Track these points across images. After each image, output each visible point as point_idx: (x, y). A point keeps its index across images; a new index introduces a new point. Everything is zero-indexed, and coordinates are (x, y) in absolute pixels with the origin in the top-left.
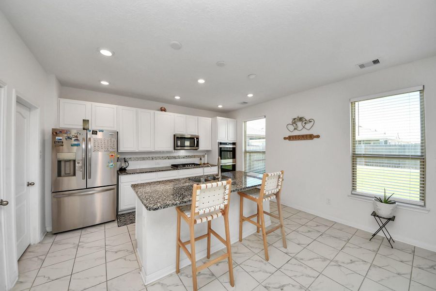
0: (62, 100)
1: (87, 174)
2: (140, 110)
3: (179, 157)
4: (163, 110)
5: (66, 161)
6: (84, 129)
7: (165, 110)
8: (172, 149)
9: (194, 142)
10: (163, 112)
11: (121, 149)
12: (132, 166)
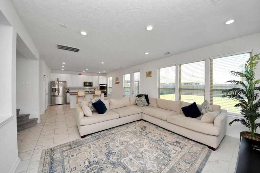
0: (52, 74)
1: (59, 92)
2: (73, 75)
3: (86, 89)
4: (80, 74)
5: (54, 89)
6: (58, 81)
7: (81, 75)
8: (83, 86)
9: (91, 84)
10: (80, 75)
11: (67, 86)
12: (70, 91)
